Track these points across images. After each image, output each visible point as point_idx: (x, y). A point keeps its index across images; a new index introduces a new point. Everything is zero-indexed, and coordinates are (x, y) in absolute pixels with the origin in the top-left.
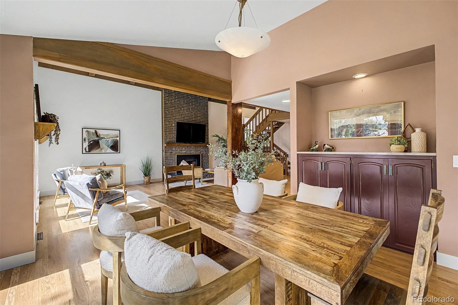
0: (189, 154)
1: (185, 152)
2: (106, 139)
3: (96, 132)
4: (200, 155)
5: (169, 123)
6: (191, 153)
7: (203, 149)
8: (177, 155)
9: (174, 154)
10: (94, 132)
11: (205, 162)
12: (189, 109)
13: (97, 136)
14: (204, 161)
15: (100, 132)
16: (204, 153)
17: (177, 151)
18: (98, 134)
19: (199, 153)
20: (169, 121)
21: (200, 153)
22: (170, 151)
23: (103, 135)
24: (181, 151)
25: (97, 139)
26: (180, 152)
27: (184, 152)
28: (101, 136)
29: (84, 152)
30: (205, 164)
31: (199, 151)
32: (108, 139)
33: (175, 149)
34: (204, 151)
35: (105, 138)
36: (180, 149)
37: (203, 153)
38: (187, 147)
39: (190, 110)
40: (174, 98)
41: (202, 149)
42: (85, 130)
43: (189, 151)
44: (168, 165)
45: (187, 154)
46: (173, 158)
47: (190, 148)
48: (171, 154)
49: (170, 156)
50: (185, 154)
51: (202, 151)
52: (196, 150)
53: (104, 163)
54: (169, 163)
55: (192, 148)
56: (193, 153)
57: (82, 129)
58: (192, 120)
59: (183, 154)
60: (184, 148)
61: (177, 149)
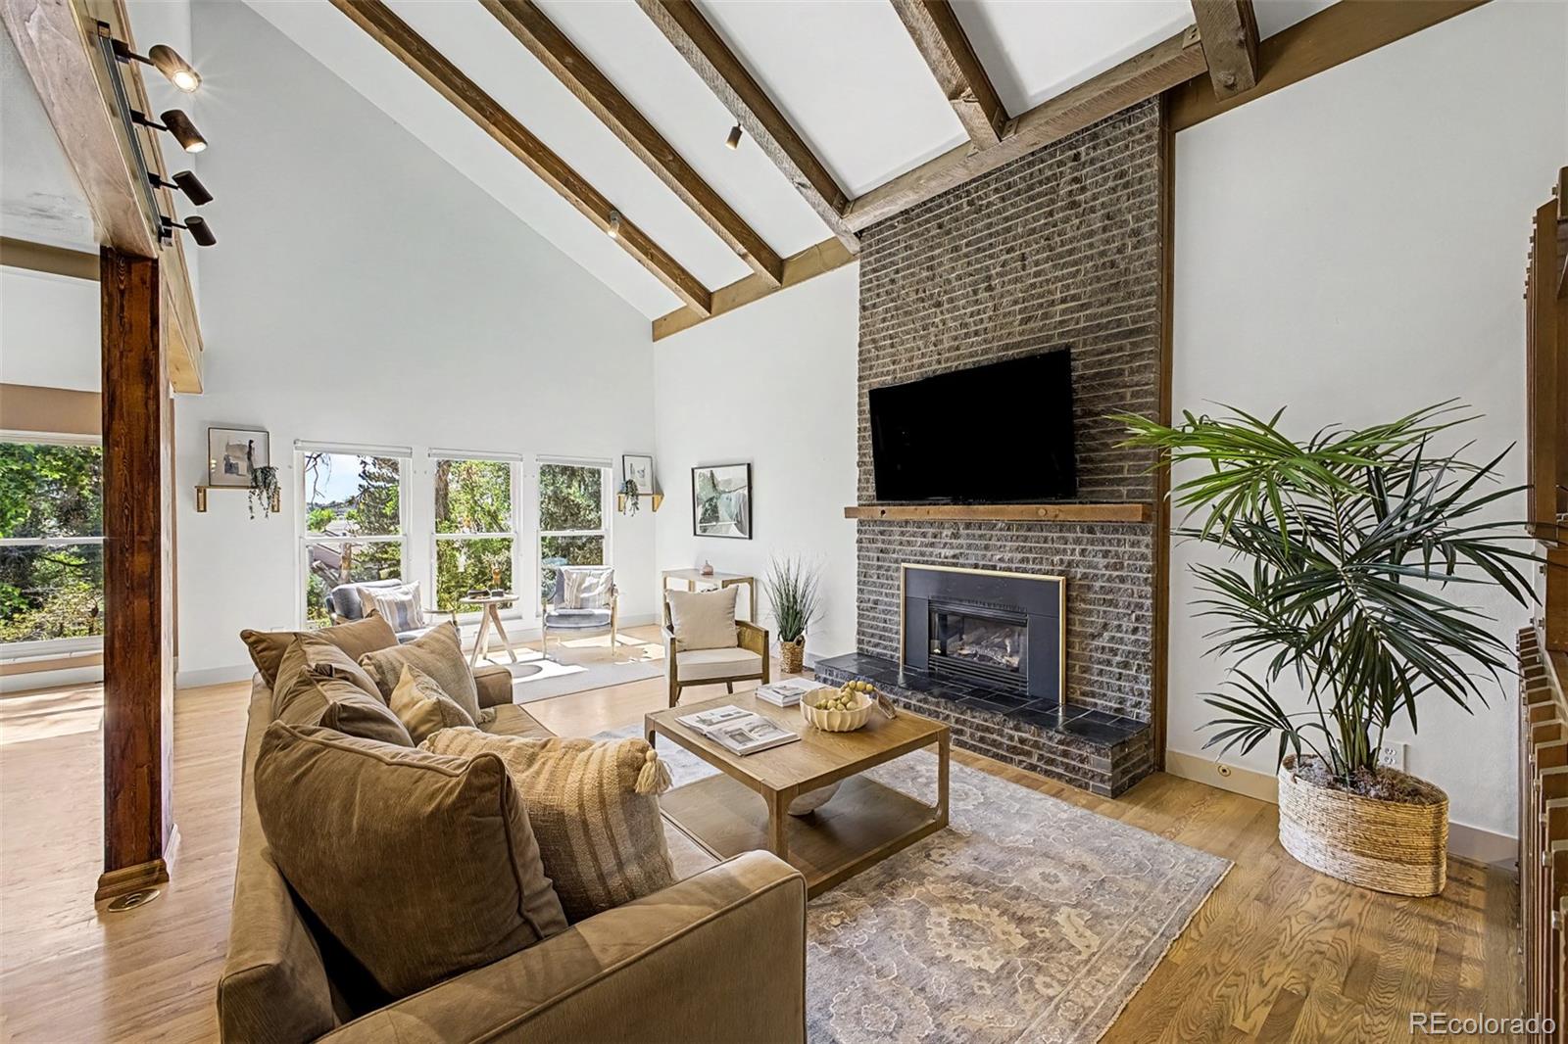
0: (976, 566)
1: (951, 552)
2: (727, 495)
3: (712, 476)
4: (1058, 582)
6: (994, 568)
7: (1091, 542)
8: (906, 569)
9: (895, 561)
10: (709, 475)
11: (1114, 651)
13: (715, 487)
14: (1095, 637)
15: (716, 474)
16: (1096, 577)
17: (909, 543)
18: (715, 481)
19: (1052, 573)
21: (1058, 573)
22: (877, 541)
23: (721, 482)
24: (932, 545)
25: (714, 494)
26: (922, 554)
27: (943, 553)
28: (719, 487)
29: (697, 530)
30: (1109, 663)
31: (1056, 559)
32: (730, 496)
33: (903, 534)
34: (1102, 562)
35: (726, 490)
36: (924, 535)
37: (1083, 576)
38: (967, 527)
39: (989, 288)
40: (904, 260)
41: (1078, 541)
42: (696, 474)
43: (977, 547)
44: (871, 614)
45: (963, 566)
46: (890, 582)
47: (983, 532)
48: (884, 560)
49: (879, 568)
50: (955, 565)
51: (1077, 557)
52: (1030, 550)
53: (708, 566)
54: (876, 602)
55: (1001, 530)
56: (1003, 565)
57: (693, 470)
58: (1006, 347)
59: (943, 564)
60: (945, 532)
61: (913, 535)
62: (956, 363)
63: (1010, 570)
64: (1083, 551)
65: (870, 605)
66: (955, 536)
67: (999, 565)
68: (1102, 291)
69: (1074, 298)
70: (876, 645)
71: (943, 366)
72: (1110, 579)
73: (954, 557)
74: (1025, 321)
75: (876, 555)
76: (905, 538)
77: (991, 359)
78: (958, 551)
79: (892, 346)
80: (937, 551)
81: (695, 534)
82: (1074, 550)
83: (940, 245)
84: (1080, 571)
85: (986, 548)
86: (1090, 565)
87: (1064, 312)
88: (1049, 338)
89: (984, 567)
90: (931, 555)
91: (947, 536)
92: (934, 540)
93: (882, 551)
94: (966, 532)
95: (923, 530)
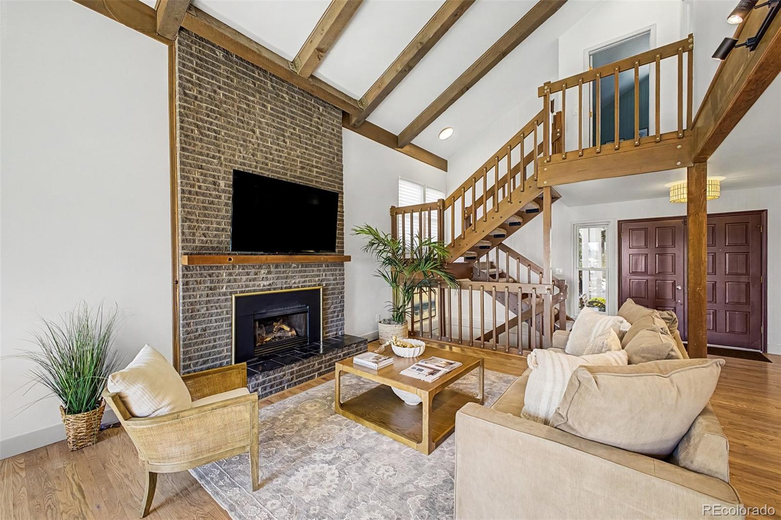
0: (282, 288)
1: (268, 283)
4: (319, 289)
5: (202, 174)
6: (291, 287)
7: (328, 270)
8: (236, 298)
9: (225, 294)
11: (334, 312)
12: (284, 136)
14: (329, 308)
16: (330, 284)
17: (235, 281)
19: (315, 285)
20: (201, 168)
21: (319, 285)
22: (205, 282)
24: (254, 280)
26: (247, 286)
27: (262, 283)
30: (333, 317)
31: (317, 279)
33: (230, 274)
34: (332, 278)
36: (248, 274)
37: (326, 285)
38: (277, 267)
39: (284, 141)
40: (224, 83)
41: (324, 271)
43: (282, 278)
45: (274, 289)
46: (219, 310)
47: (285, 269)
48: (213, 295)
49: (208, 302)
50: (269, 290)
51: (324, 277)
52: (307, 276)
54: (205, 330)
55: (294, 268)
56: (296, 285)
58: (295, 177)
59: (262, 290)
60: (263, 271)
61: (239, 274)
62: (268, 173)
63: (298, 287)
64: (326, 274)
65: (199, 332)
66: (269, 273)
67: (294, 285)
68: (329, 171)
69: (320, 168)
71: (258, 170)
72: (334, 285)
73: (270, 285)
74: (303, 168)
75: (206, 292)
76: (231, 278)
77: (287, 179)
78: (271, 282)
79: (216, 138)
80: (257, 283)
82: (322, 274)
84: (324, 283)
85: (287, 277)
86: (329, 280)
87: (317, 172)
88: (312, 181)
89: (286, 288)
90: (254, 286)
91: (264, 273)
92: (255, 276)
93: (211, 289)
94: (276, 270)
95: (246, 270)
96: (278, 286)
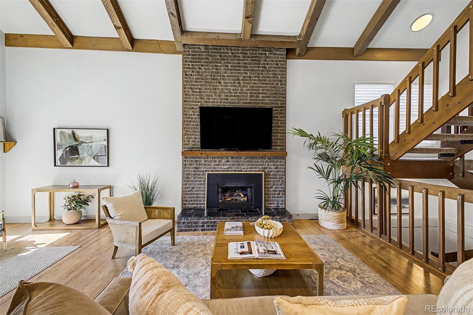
0: (235, 171)
1: (227, 167)
2: (88, 144)
3: (73, 133)
4: (262, 174)
5: (193, 112)
6: (241, 171)
7: (270, 162)
8: (208, 174)
9: (203, 171)
10: (70, 133)
11: (276, 191)
12: (239, 80)
13: (76, 140)
14: (271, 188)
15: (78, 132)
16: (271, 171)
17: (208, 165)
18: (76, 137)
19: (259, 171)
20: (193, 108)
21: (262, 171)
22: (193, 164)
23: (82, 137)
24: (218, 165)
25: (75, 143)
26: (214, 168)
27: (223, 167)
28: (81, 140)
29: (58, 163)
30: (275, 194)
31: (261, 167)
32: (90, 144)
33: (206, 161)
34: (273, 167)
35: (87, 142)
36: (215, 161)
37: (268, 171)
38: (232, 158)
39: (239, 83)
40: (205, 62)
41: (267, 162)
42: (58, 131)
43: (235, 165)
44: (191, 192)
45: (231, 171)
46: (200, 179)
47: (238, 160)
48: (198, 171)
49: (195, 174)
50: (228, 171)
51: (267, 166)
52: (253, 165)
53: (75, 182)
54: (193, 188)
55: (244, 159)
56: (245, 170)
57: (54, 129)
58: (245, 103)
59: (223, 171)
61: (210, 162)
62: (227, 104)
63: (247, 171)
64: (268, 164)
65: (190, 189)
66: (228, 161)
67: (243, 170)
68: (273, 94)
69: (265, 94)
70: (193, 204)
71: (222, 104)
72: (275, 172)
73: (227, 168)
74: (251, 96)
75: (193, 170)
76: (206, 163)
77: (240, 106)
78: (229, 166)
79: (200, 92)
80: (220, 167)
81: (55, 165)
82: (265, 164)
83: (220, 63)
84: (267, 170)
85: (239, 165)
86: (270, 168)
87: (263, 97)
88: (258, 103)
89: (238, 171)
90: (218, 168)
91: (224, 161)
92: (219, 163)
93: (196, 168)
94: (232, 160)
95: (214, 160)
96: (233, 170)
